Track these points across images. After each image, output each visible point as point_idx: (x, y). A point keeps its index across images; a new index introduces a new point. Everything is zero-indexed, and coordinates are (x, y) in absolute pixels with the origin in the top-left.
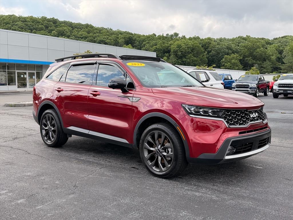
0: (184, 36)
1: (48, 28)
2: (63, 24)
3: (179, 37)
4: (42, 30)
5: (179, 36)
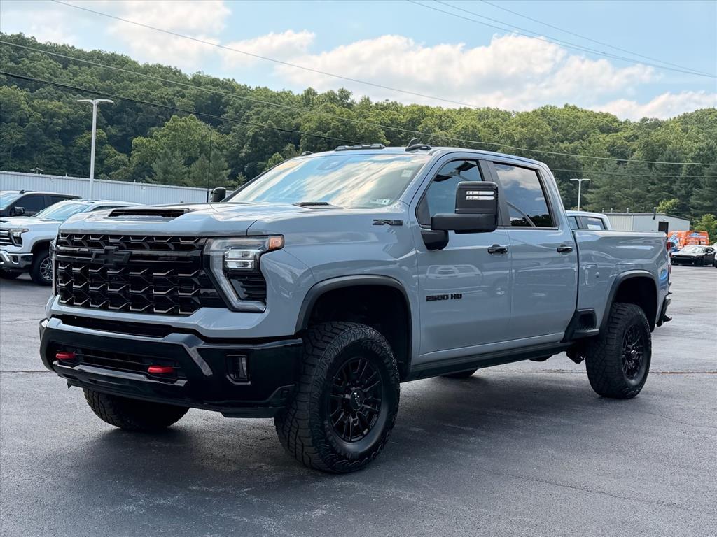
0: (368, 99)
3: (353, 102)
5: (352, 97)
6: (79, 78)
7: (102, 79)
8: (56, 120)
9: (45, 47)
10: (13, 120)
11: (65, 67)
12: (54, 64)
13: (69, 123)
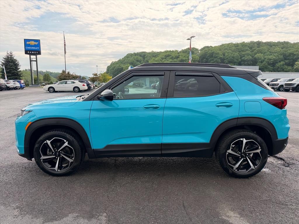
1: (252, 48)
2: (264, 45)
4: (247, 51)
6: (275, 49)
7: (282, 48)
8: (271, 61)
9: (265, 43)
10: (259, 62)
11: (271, 47)
12: (268, 47)
13: (275, 61)
